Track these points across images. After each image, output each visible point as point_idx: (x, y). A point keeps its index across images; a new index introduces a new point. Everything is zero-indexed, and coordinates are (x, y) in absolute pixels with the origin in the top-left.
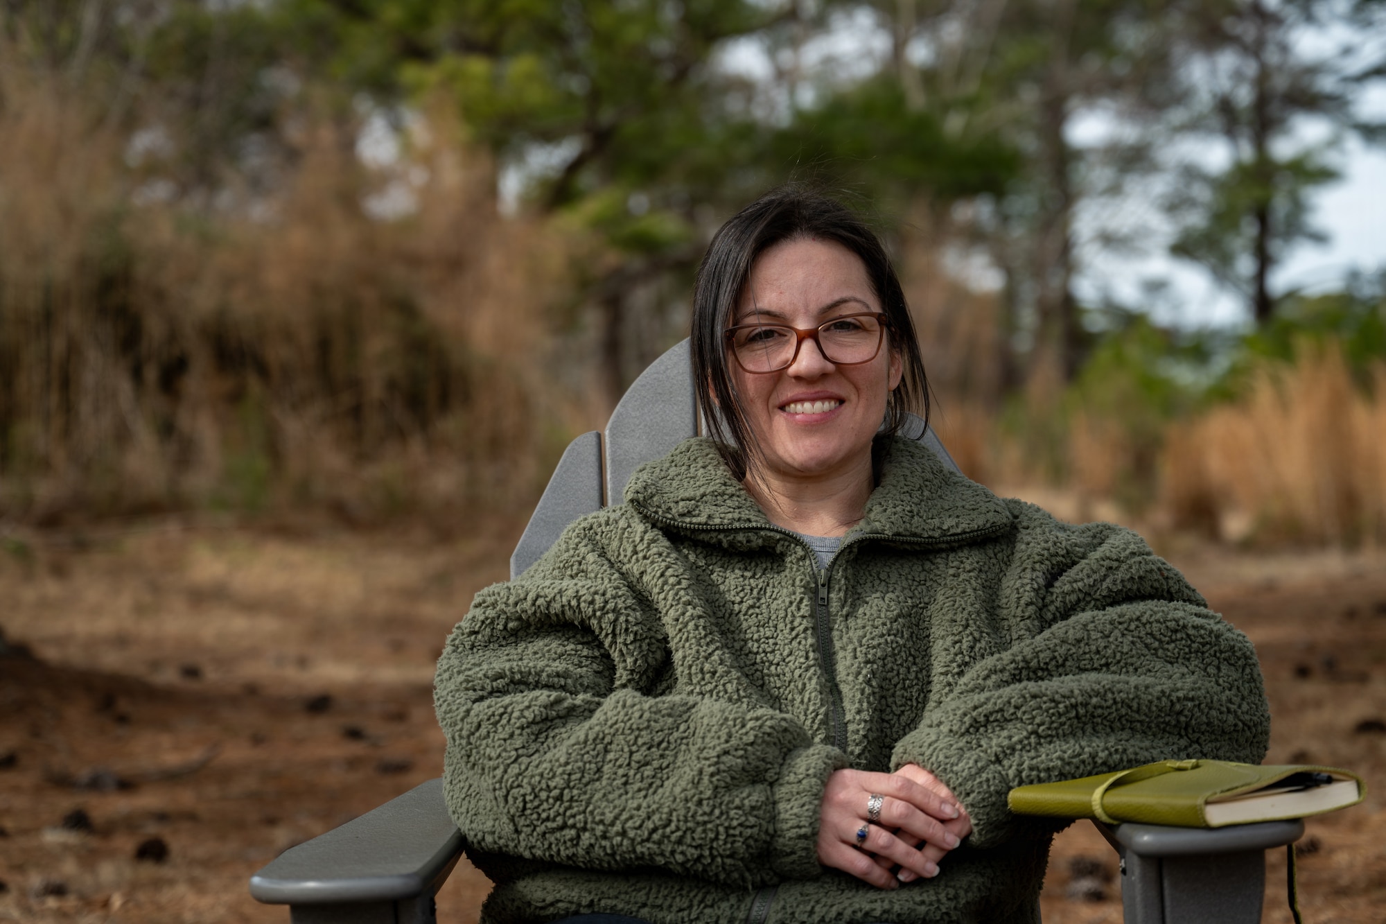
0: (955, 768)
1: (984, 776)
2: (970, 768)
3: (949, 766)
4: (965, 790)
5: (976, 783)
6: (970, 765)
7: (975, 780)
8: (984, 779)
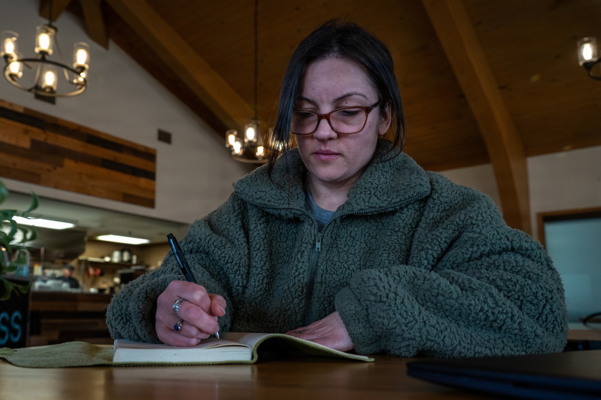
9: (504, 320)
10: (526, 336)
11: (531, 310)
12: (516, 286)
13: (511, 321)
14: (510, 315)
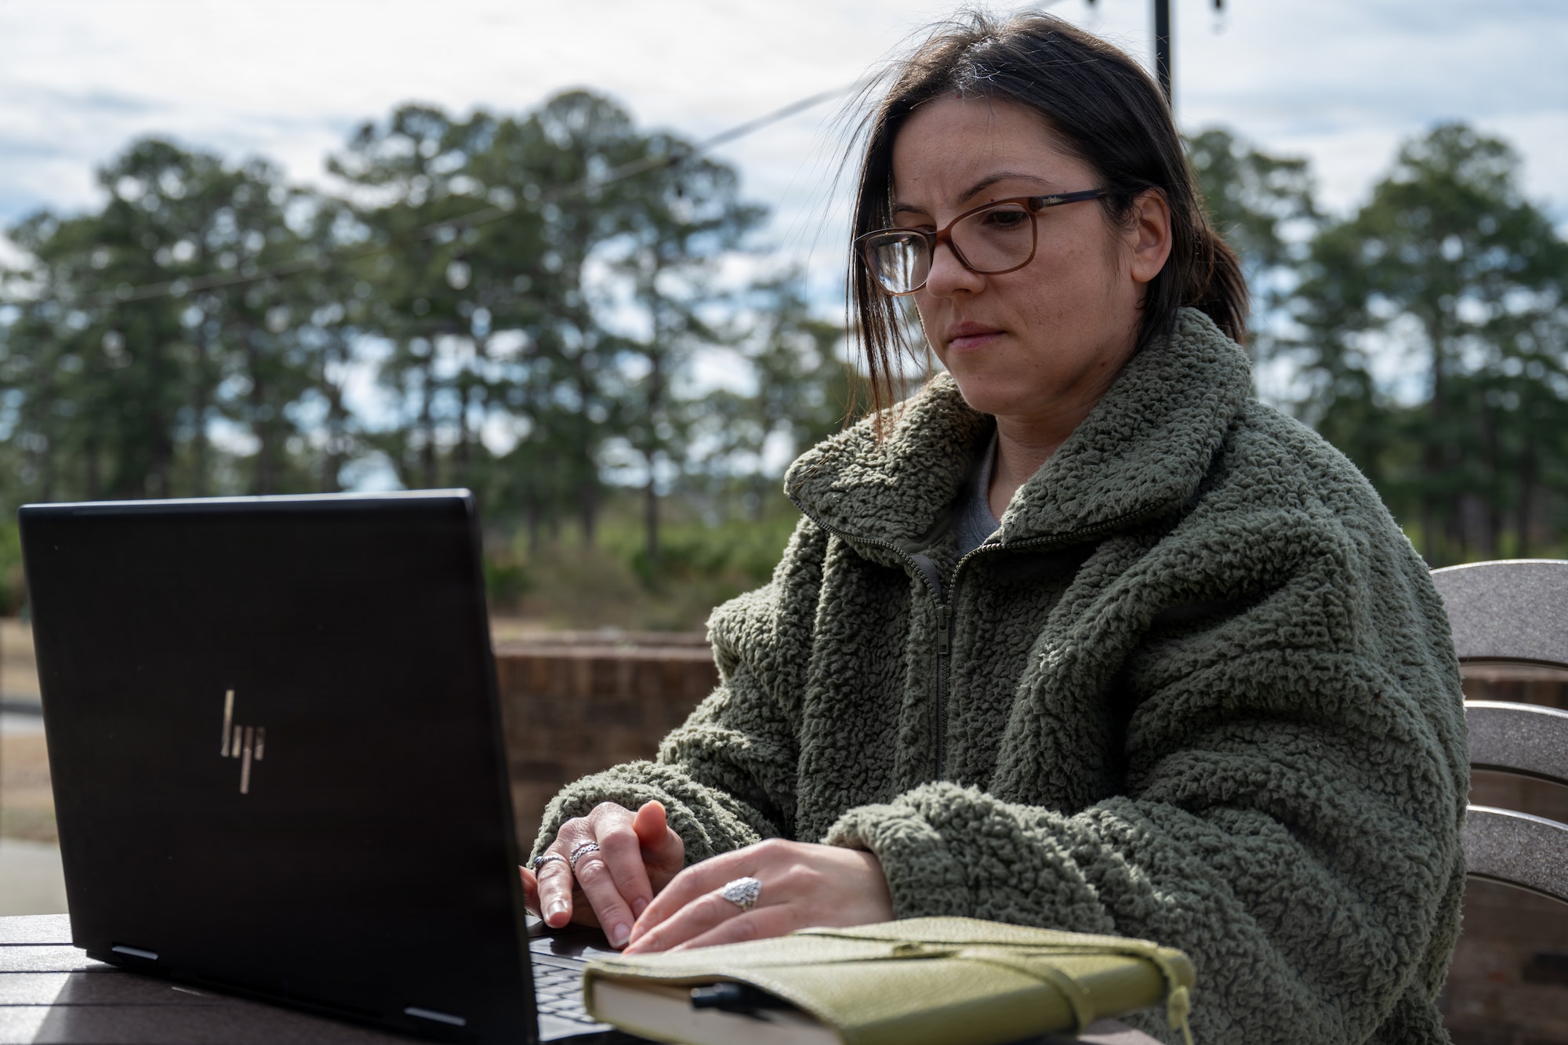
0: (913, 860)
1: (948, 895)
2: (933, 872)
3: (907, 851)
4: (913, 897)
5: (930, 897)
6: (936, 869)
7: (932, 892)
8: (945, 899)
9: (1237, 970)
10: (1276, 1011)
11: (1302, 928)
12: (1277, 864)
13: (1251, 973)
14: (1250, 960)
